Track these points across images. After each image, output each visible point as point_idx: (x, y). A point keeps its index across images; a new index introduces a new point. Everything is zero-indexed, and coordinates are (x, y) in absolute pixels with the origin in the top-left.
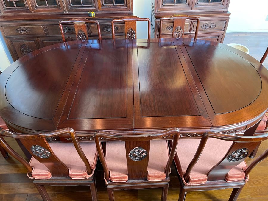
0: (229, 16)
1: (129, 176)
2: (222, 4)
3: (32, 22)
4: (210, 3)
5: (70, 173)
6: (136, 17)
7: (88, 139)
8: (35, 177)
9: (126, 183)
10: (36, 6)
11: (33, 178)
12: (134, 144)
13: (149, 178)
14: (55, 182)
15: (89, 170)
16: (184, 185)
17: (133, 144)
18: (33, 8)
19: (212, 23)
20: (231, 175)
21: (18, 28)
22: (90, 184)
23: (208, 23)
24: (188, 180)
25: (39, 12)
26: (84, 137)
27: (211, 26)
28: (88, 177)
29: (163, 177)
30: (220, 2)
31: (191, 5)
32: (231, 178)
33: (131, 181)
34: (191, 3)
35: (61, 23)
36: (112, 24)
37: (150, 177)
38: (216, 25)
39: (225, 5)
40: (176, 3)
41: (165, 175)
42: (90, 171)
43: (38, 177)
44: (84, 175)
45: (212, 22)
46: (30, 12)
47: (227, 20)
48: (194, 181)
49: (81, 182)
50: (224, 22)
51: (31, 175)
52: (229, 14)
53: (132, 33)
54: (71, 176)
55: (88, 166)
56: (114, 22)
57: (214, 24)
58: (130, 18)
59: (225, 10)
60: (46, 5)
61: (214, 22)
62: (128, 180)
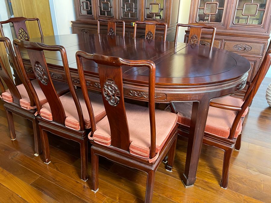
2: (262, 27)
4: (247, 25)
5: (21, 100)
9: (51, 123)
10: (99, 15)
11: (2, 98)
18: (96, 17)
19: (246, 45)
23: (242, 44)
24: (92, 135)
27: (245, 49)
28: (29, 108)
30: (260, 24)
31: (225, 25)
32: (134, 149)
34: (226, 22)
37: (67, 121)
38: (251, 48)
39: (266, 28)
40: (210, 21)
41: (79, 123)
44: (27, 104)
45: (247, 43)
46: (95, 20)
47: (265, 44)
50: (262, 45)
54: (21, 104)
56: (136, 23)
57: (249, 46)
59: (266, 34)
60: (105, 15)
61: (249, 44)
62: (53, 120)
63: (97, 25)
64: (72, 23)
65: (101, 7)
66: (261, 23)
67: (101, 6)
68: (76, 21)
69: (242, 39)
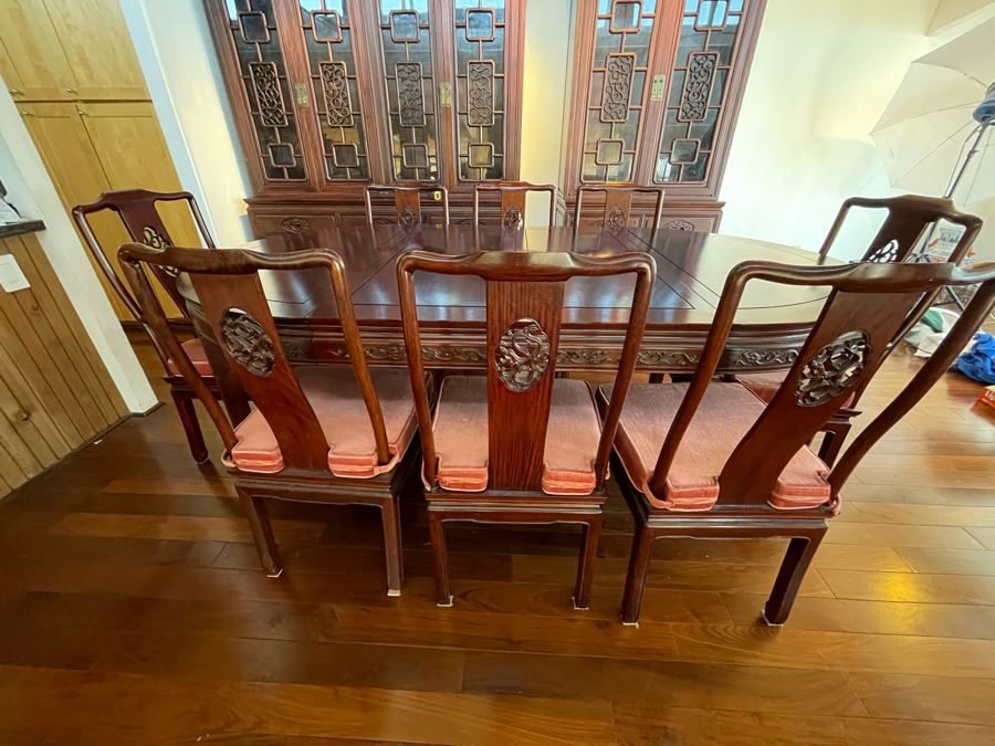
0: (723, 209)
1: (490, 474)
2: (705, 185)
3: (314, 208)
4: (679, 183)
5: (330, 455)
6: (525, 184)
7: (388, 354)
8: (239, 462)
9: (483, 495)
10: (327, 179)
11: (233, 466)
12: (514, 304)
13: (545, 481)
14: (291, 487)
15: (384, 456)
16: (649, 511)
17: (512, 300)
18: (319, 183)
19: (686, 222)
20: (789, 485)
21: (286, 220)
22: (382, 500)
23: (677, 222)
24: (661, 493)
25: (330, 191)
26: (379, 347)
27: (682, 229)
28: (378, 471)
29: (587, 481)
30: (702, 181)
32: (789, 494)
33: (495, 493)
35: (370, 189)
36: (474, 193)
37: (551, 478)
38: (693, 226)
39: (713, 187)
40: (609, 180)
41: (594, 475)
42: (386, 459)
43: (249, 462)
44: (367, 463)
45: (686, 219)
46: (315, 190)
47: (718, 215)
48: (680, 495)
49: (359, 491)
50: (712, 220)
51: (228, 455)
52: (723, 204)
53: (516, 220)
54: (333, 467)
55: (382, 443)
56: (479, 190)
57: (690, 224)
58: (515, 185)
59: (712, 198)
61: (690, 220)
62: (488, 488)
63: (363, 204)
64: (247, 205)
65: (332, 157)
66: (704, 178)
67: (331, 151)
68: (257, 197)
69: (676, 212)
